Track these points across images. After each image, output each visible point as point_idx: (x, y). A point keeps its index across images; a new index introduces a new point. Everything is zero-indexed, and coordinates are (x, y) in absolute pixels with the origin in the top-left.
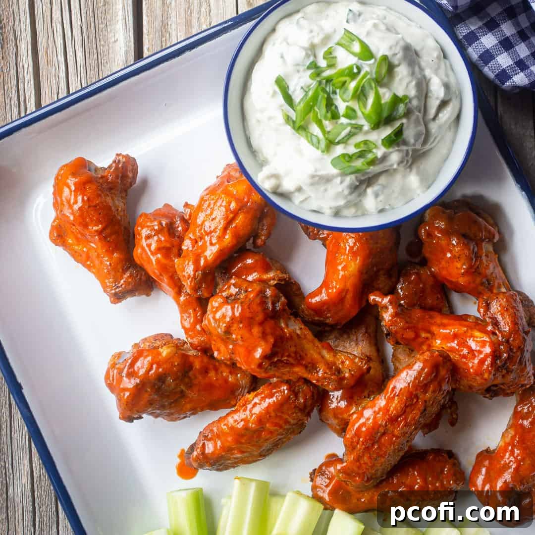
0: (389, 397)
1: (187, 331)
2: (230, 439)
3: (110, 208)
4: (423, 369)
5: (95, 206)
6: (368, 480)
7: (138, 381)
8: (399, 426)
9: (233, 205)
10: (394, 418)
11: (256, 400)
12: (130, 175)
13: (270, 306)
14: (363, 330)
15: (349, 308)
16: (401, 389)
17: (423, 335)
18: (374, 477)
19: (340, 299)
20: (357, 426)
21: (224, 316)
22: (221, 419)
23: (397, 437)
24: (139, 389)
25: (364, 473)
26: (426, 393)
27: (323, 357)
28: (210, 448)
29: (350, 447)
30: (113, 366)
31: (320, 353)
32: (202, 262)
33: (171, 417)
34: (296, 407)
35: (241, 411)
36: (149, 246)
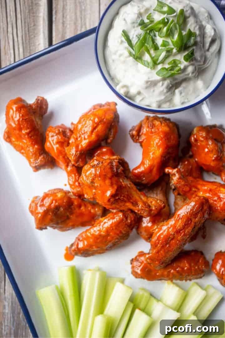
0: (176, 220)
1: (71, 185)
2: (91, 240)
3: (33, 121)
4: (195, 205)
5: (26, 119)
6: (162, 263)
7: (45, 209)
8: (181, 235)
9: (96, 120)
10: (178, 231)
11: (106, 220)
12: (45, 107)
13: (115, 169)
14: (160, 188)
15: (155, 175)
16: (183, 216)
17: (194, 189)
18: (165, 262)
19: (150, 170)
20: (158, 234)
21: (91, 174)
22: (87, 231)
23: (179, 241)
24: (46, 213)
25: (160, 260)
26: (196, 218)
27: (141, 199)
28: (81, 245)
29: (154, 246)
30: (33, 202)
31: (140, 197)
32: (80, 147)
33: (62, 229)
34: (126, 224)
35: (98, 226)
36: (53, 141)
